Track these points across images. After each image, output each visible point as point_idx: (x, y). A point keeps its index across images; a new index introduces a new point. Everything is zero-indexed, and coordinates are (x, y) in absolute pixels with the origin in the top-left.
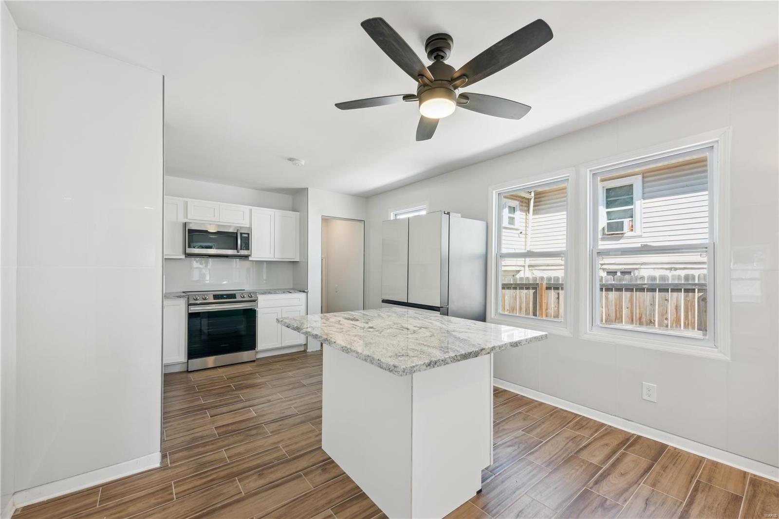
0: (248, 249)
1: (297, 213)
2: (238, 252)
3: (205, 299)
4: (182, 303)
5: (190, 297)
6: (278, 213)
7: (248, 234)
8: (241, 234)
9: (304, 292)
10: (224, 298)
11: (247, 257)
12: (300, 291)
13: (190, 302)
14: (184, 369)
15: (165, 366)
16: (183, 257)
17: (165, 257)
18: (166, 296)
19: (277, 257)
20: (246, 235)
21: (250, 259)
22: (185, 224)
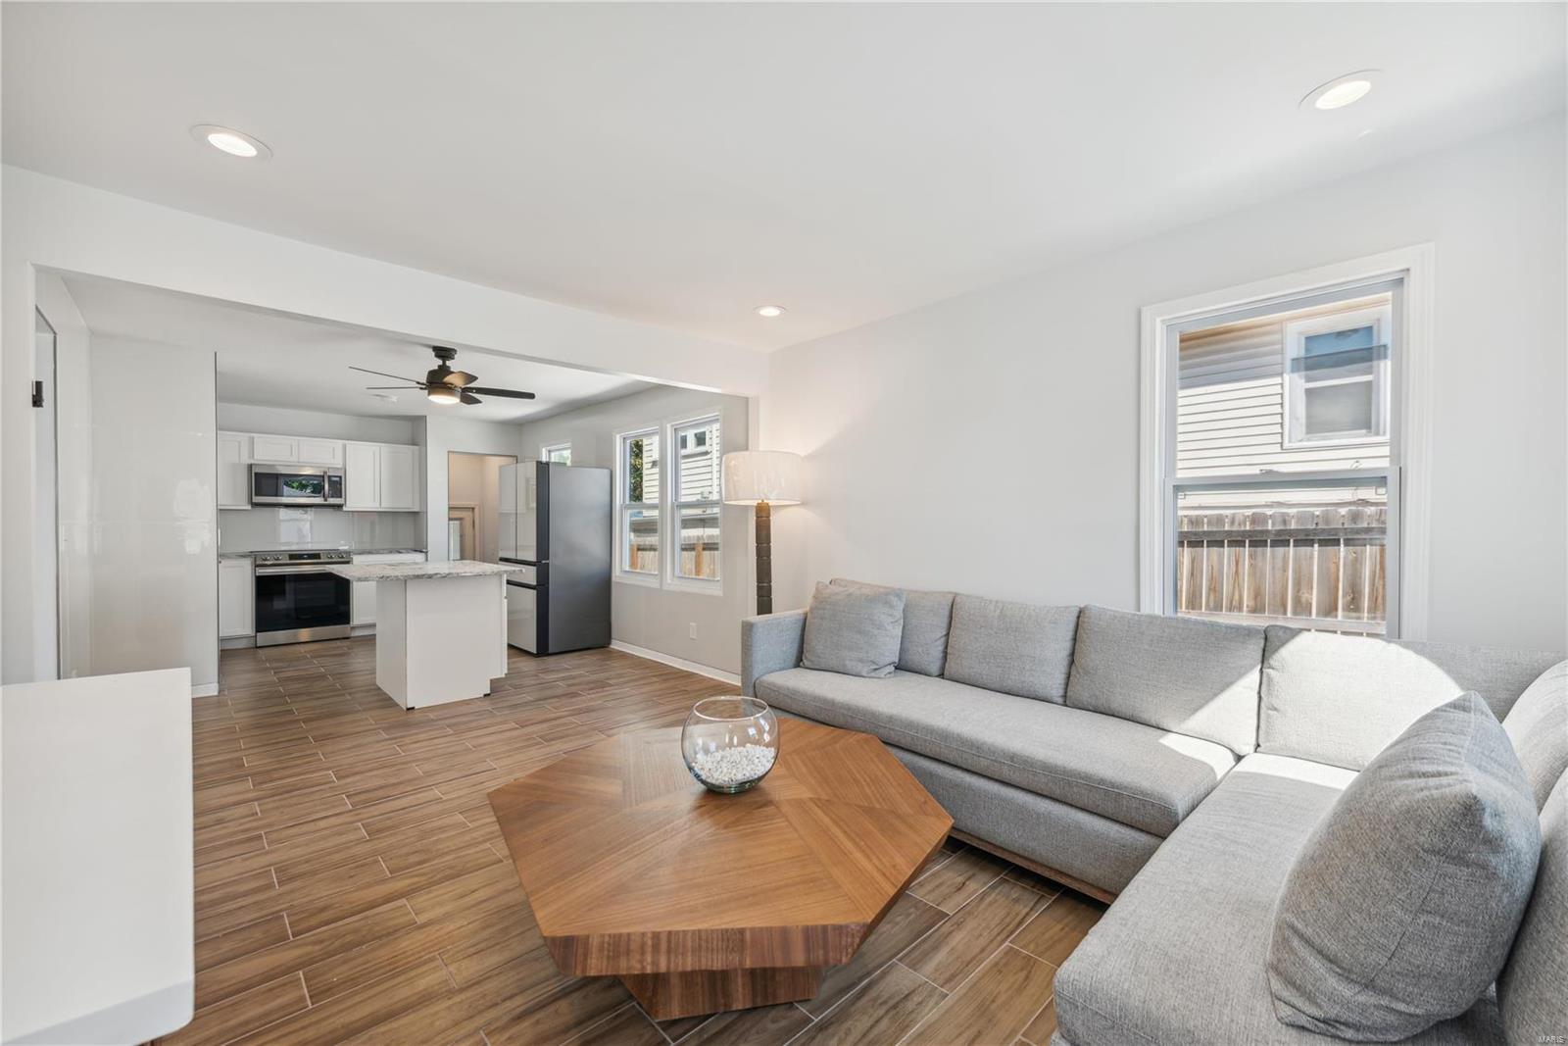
0: (341, 497)
1: (416, 447)
2: (326, 500)
3: (278, 559)
4: (247, 564)
5: (258, 559)
6: (385, 448)
7: (340, 477)
8: (329, 477)
9: (421, 552)
10: (304, 559)
11: (340, 506)
12: (416, 551)
13: (258, 563)
14: (251, 643)
15: (221, 640)
16: (249, 507)
17: (219, 507)
18: (221, 556)
19: (386, 506)
20: (337, 479)
21: (345, 509)
22: (250, 466)
